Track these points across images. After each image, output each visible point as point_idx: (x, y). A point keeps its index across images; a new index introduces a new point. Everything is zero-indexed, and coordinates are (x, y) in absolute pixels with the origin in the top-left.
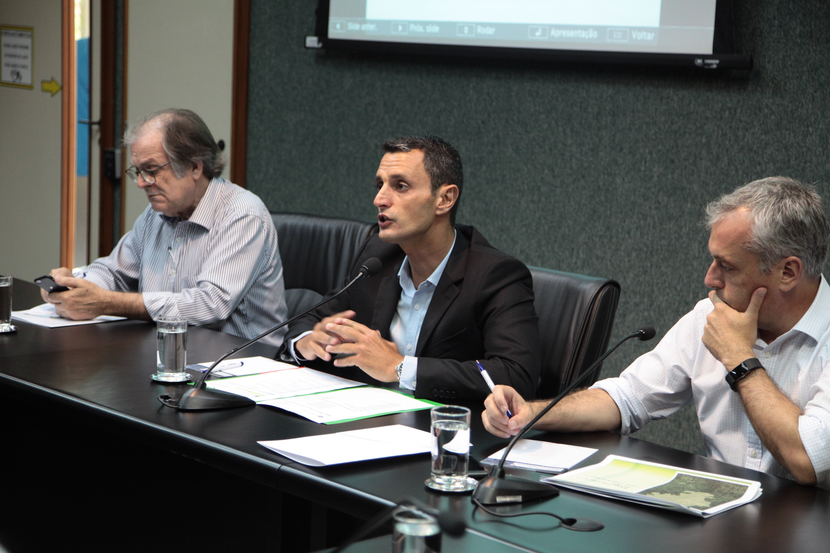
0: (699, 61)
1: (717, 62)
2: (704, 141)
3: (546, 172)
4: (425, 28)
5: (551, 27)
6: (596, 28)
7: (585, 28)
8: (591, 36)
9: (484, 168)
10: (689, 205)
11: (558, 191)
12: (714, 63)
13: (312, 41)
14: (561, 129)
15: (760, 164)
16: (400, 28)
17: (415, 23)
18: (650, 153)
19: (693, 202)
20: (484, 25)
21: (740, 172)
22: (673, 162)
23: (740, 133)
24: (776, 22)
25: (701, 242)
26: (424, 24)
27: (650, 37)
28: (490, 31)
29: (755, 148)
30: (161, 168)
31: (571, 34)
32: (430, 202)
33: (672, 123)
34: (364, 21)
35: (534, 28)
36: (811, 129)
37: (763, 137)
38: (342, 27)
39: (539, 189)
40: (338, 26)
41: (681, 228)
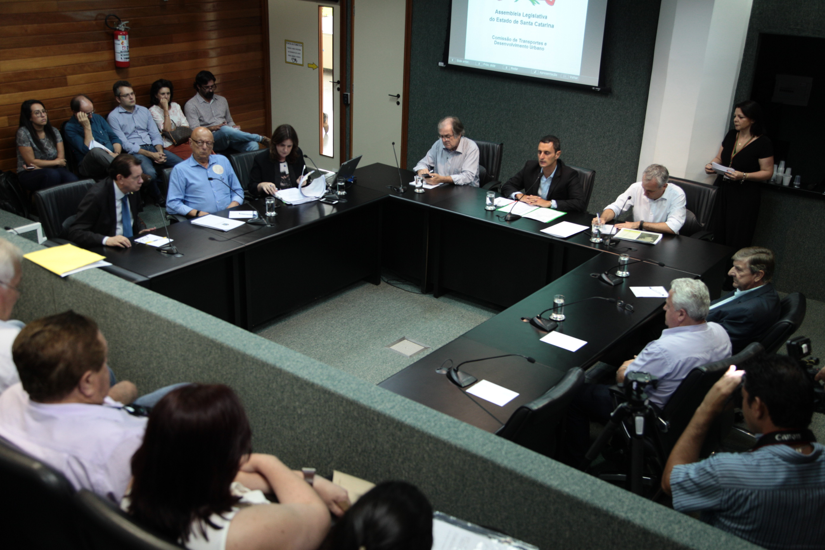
0: (594, 88)
1: (600, 89)
2: (593, 111)
3: (535, 116)
4: (489, 65)
5: (540, 71)
6: (556, 73)
7: (553, 73)
8: (555, 75)
9: (511, 112)
10: (587, 130)
11: (540, 122)
12: (599, 89)
13: (441, 64)
14: (541, 103)
15: (611, 120)
16: (479, 64)
17: (486, 63)
18: (574, 113)
19: (589, 130)
20: (514, 67)
21: (605, 122)
22: (582, 117)
23: (605, 110)
24: (618, 78)
25: (591, 142)
26: (490, 64)
27: (576, 78)
28: (516, 69)
29: (610, 115)
30: (451, 136)
31: (548, 74)
32: (554, 157)
33: (582, 105)
34: (465, 60)
35: (534, 70)
36: (628, 111)
37: (613, 112)
38: (454, 60)
39: (533, 121)
40: (452, 60)
41: (584, 137)
